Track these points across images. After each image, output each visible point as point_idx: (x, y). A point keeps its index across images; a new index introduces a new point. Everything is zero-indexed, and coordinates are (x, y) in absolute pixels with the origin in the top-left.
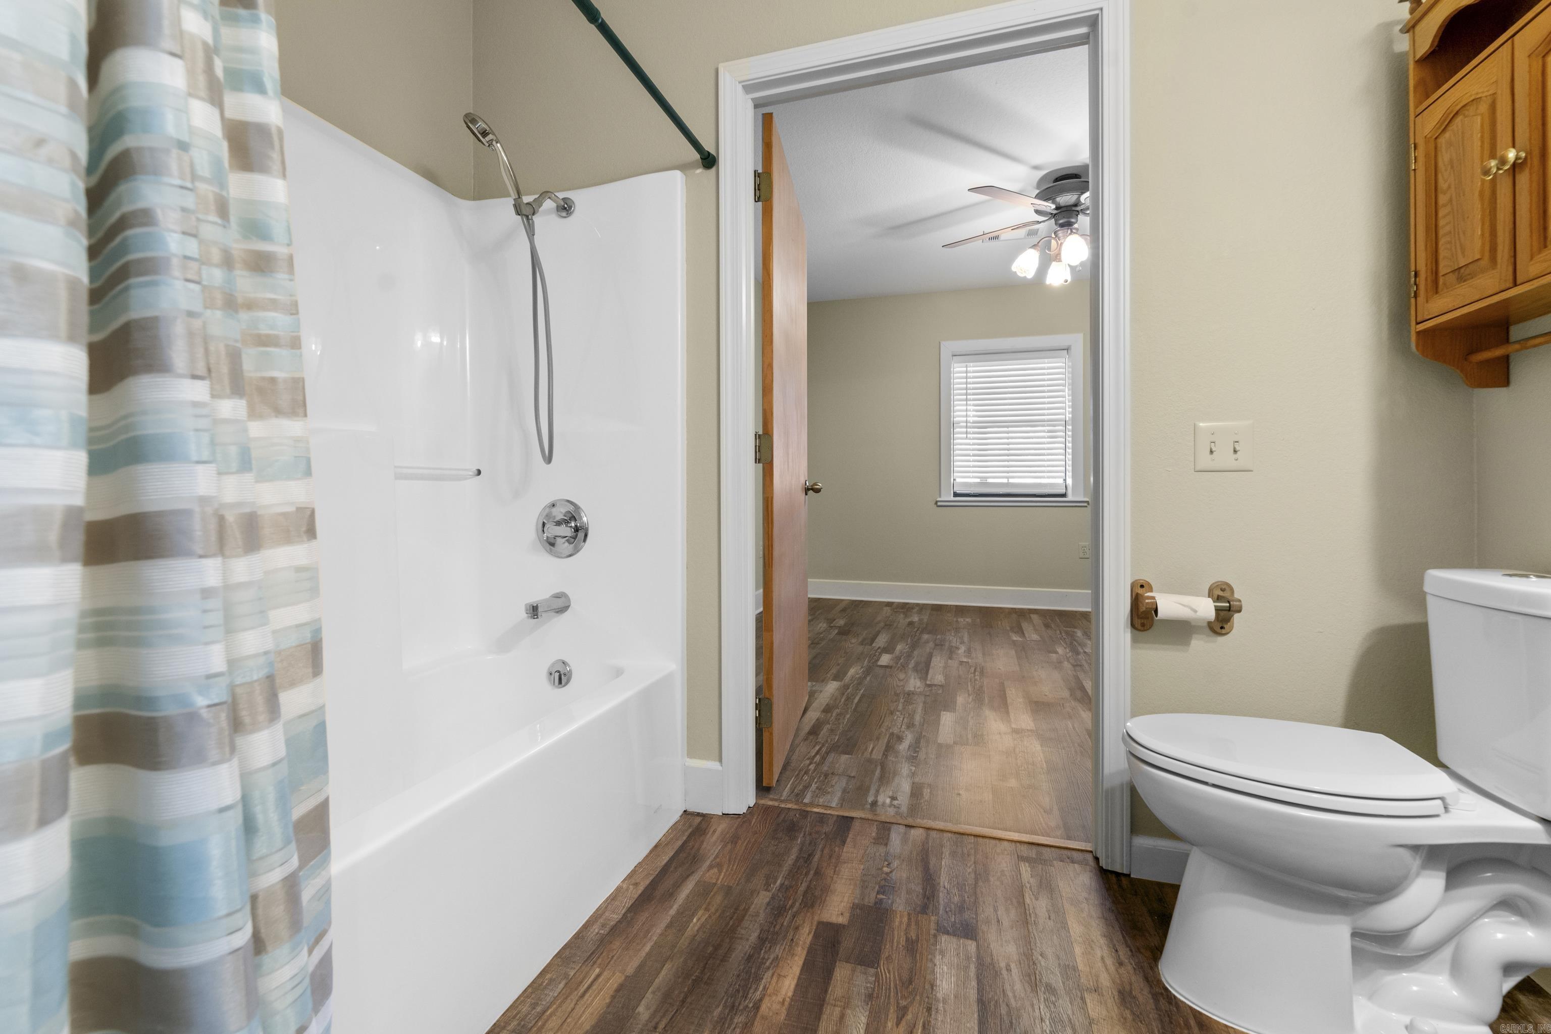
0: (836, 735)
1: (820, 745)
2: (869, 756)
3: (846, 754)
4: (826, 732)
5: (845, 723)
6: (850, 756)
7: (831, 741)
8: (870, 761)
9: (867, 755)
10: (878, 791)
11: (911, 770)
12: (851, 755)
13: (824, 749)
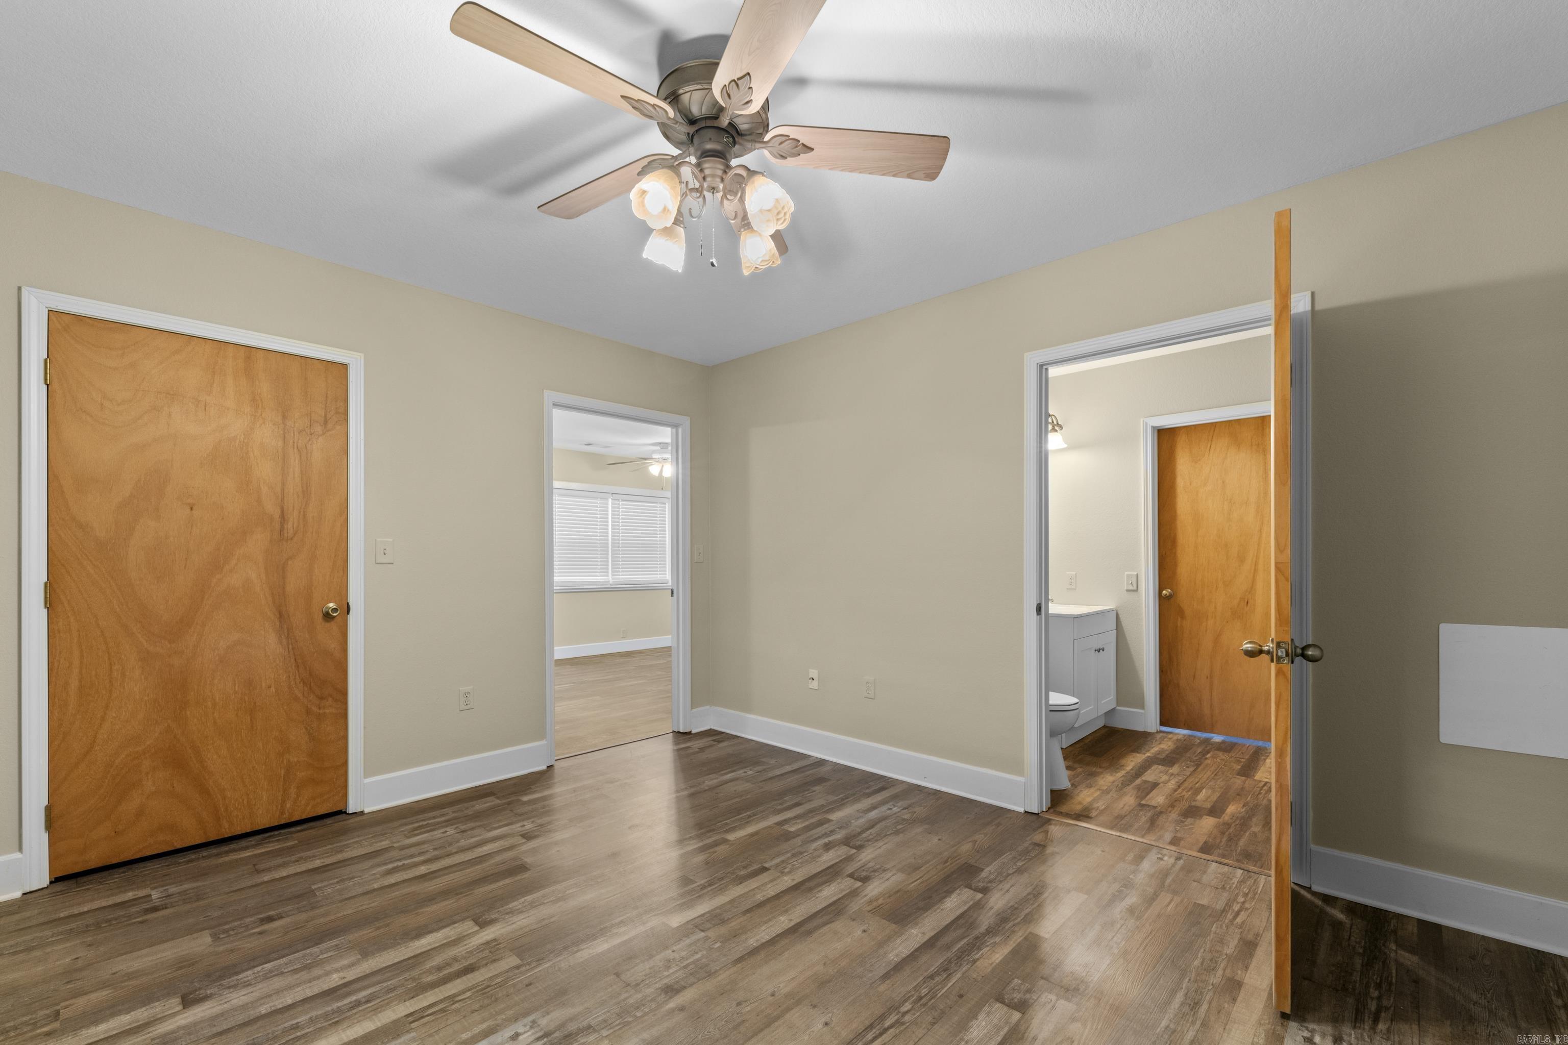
0: (1215, 933)
1: (1235, 922)
2: (1175, 898)
3: (1203, 905)
4: (1229, 941)
5: (1202, 950)
6: (1197, 902)
7: (1221, 926)
8: (1175, 893)
9: (1177, 899)
10: (1173, 865)
11: (1134, 876)
12: (1195, 903)
13: (1230, 916)
